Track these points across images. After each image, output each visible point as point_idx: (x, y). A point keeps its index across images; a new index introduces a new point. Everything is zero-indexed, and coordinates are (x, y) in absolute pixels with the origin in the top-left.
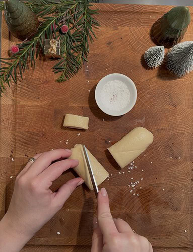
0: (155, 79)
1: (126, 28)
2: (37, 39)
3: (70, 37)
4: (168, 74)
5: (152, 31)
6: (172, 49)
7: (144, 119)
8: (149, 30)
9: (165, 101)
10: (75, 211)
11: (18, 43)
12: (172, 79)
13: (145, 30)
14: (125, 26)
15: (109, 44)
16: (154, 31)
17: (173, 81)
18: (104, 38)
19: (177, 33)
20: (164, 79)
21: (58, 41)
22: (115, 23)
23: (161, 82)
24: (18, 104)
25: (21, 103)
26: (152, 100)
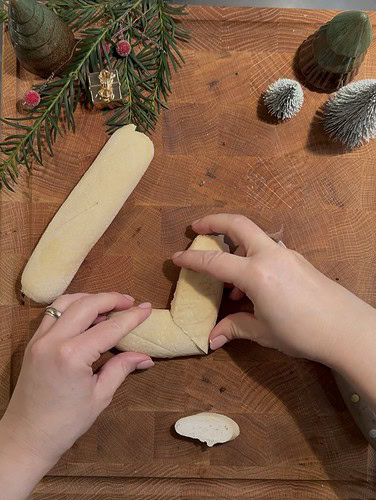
0: (304, 153)
1: (247, 54)
2: (74, 74)
3: (134, 63)
4: (327, 143)
5: (297, 59)
6: (335, 94)
7: (281, 231)
8: (290, 56)
9: (322, 196)
10: (146, 410)
11: (36, 83)
12: (335, 153)
13: (284, 58)
14: (245, 49)
15: (212, 84)
16: (301, 60)
17: (339, 156)
18: (204, 74)
19: (345, 63)
20: (319, 153)
21: (115, 73)
22: (224, 44)
23: (314, 158)
24: (34, 202)
25: (42, 200)
26: (296, 193)
